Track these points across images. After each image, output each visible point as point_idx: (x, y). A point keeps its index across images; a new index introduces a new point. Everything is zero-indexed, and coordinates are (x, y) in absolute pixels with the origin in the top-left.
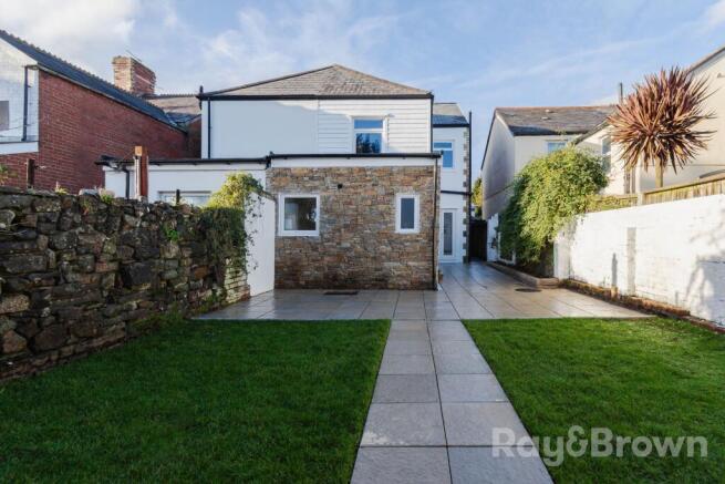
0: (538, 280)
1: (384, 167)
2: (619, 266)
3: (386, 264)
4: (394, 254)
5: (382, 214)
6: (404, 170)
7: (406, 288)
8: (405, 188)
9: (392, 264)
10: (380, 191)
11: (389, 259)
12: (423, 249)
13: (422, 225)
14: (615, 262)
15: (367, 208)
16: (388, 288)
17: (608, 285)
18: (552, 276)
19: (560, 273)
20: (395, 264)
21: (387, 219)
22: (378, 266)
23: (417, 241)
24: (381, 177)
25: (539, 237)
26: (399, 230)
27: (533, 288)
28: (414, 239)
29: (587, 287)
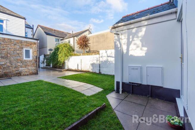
0: (62, 70)
1: (19, 40)
2: (79, 66)
3: (20, 69)
4: (23, 66)
5: (18, 54)
6: (26, 42)
7: (28, 75)
8: (27, 47)
9: (22, 69)
10: (17, 47)
11: (21, 67)
12: (33, 64)
13: (33, 57)
14: (78, 65)
15: (12, 52)
16: (21, 76)
17: (77, 69)
18: (64, 69)
19: (66, 68)
20: (24, 68)
21: (20, 55)
22: (17, 69)
23: (31, 62)
24: (18, 43)
25: (62, 61)
26: (25, 59)
27: (61, 71)
28: (30, 61)
29: (73, 70)
